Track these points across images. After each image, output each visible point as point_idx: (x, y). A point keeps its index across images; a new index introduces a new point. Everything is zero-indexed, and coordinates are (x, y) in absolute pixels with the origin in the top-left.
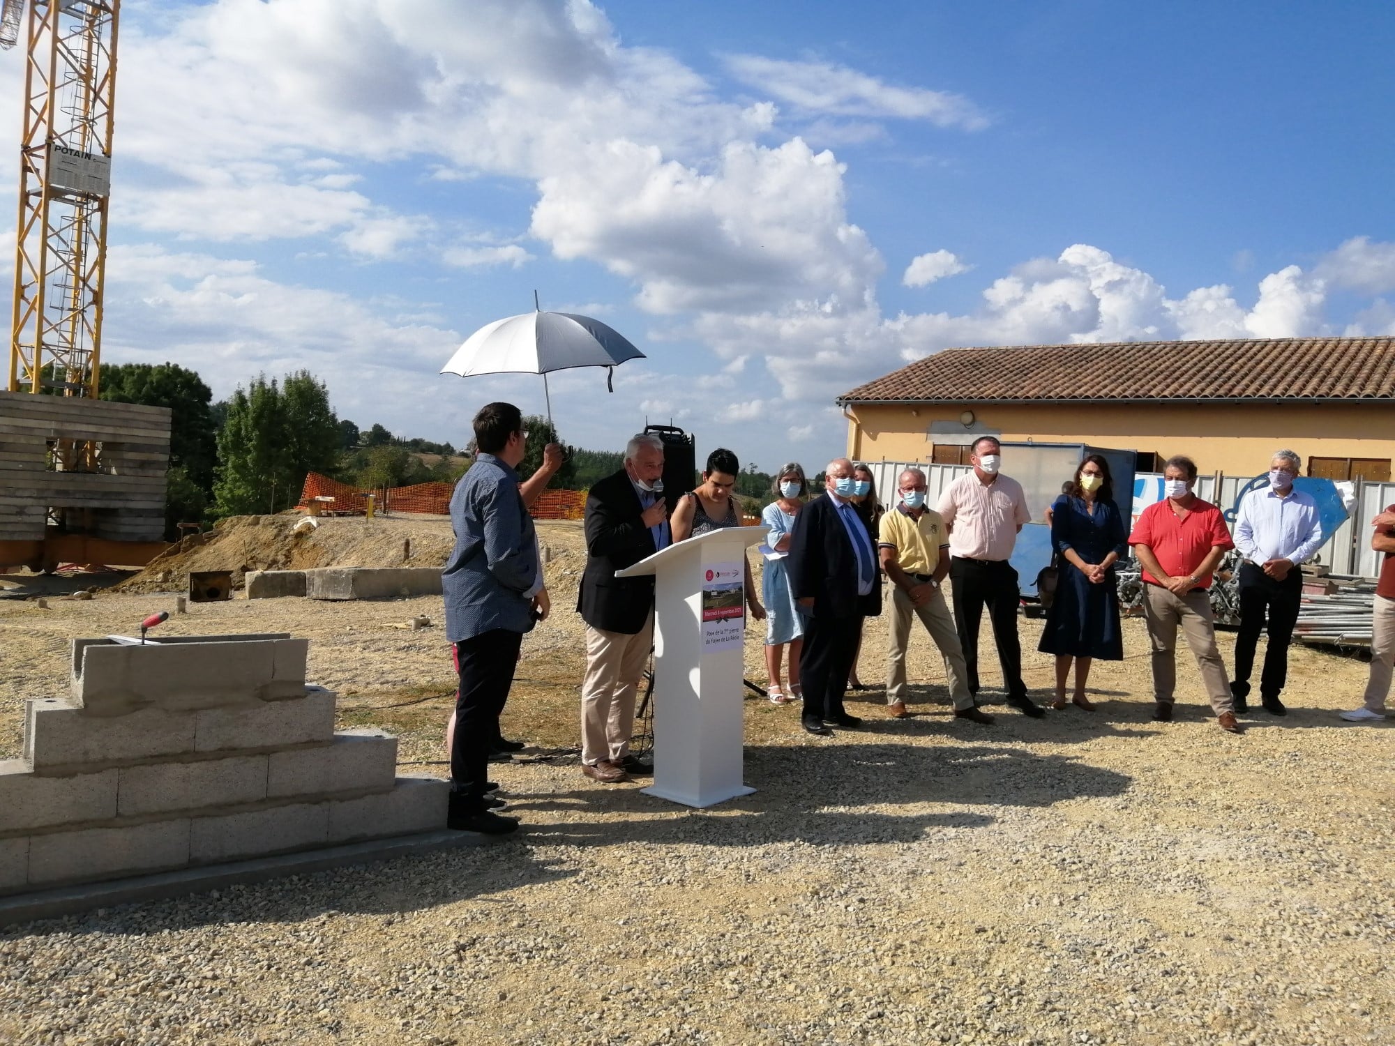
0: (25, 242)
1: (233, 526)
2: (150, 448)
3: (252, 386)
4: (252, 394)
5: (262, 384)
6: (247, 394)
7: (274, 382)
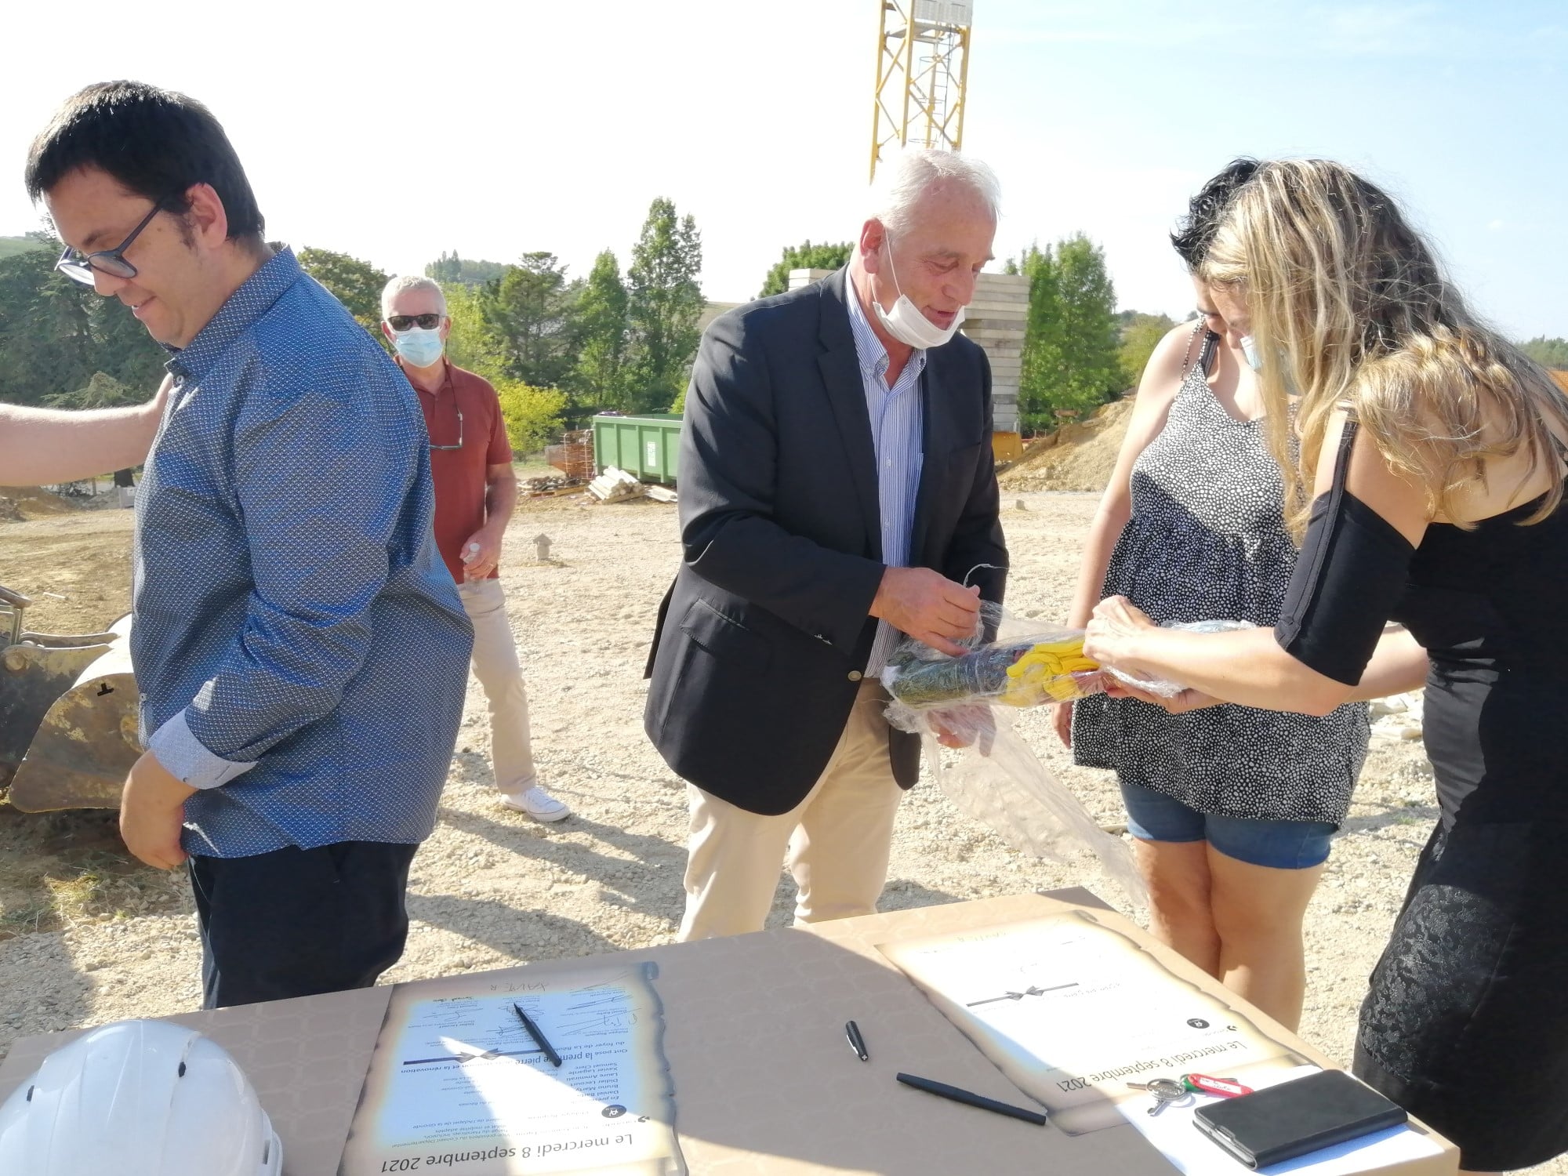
0: (882, 94)
1: (1117, 414)
2: (1007, 325)
3: (1024, 252)
4: (1024, 262)
5: (1035, 249)
6: (1018, 263)
7: (1049, 247)
